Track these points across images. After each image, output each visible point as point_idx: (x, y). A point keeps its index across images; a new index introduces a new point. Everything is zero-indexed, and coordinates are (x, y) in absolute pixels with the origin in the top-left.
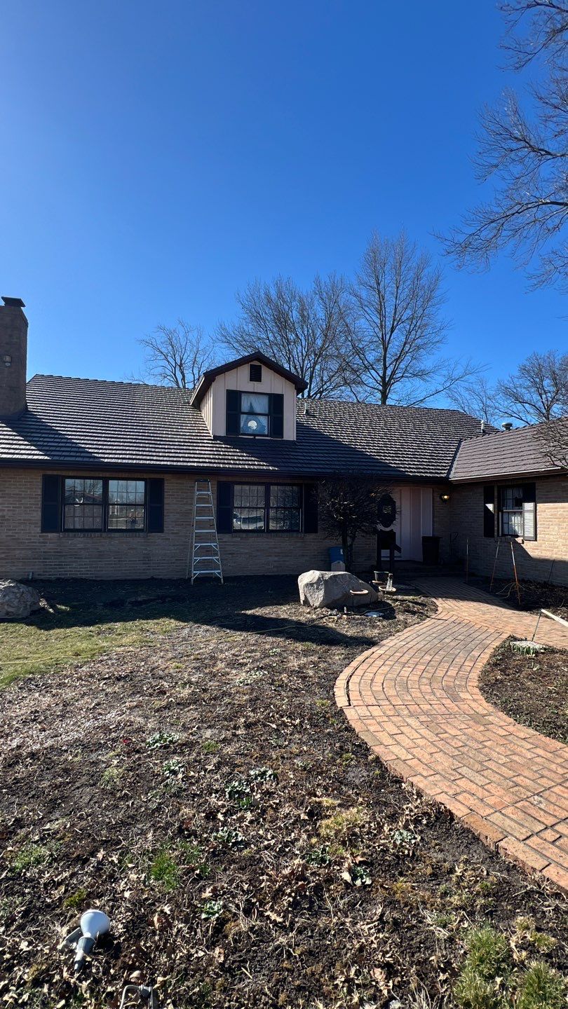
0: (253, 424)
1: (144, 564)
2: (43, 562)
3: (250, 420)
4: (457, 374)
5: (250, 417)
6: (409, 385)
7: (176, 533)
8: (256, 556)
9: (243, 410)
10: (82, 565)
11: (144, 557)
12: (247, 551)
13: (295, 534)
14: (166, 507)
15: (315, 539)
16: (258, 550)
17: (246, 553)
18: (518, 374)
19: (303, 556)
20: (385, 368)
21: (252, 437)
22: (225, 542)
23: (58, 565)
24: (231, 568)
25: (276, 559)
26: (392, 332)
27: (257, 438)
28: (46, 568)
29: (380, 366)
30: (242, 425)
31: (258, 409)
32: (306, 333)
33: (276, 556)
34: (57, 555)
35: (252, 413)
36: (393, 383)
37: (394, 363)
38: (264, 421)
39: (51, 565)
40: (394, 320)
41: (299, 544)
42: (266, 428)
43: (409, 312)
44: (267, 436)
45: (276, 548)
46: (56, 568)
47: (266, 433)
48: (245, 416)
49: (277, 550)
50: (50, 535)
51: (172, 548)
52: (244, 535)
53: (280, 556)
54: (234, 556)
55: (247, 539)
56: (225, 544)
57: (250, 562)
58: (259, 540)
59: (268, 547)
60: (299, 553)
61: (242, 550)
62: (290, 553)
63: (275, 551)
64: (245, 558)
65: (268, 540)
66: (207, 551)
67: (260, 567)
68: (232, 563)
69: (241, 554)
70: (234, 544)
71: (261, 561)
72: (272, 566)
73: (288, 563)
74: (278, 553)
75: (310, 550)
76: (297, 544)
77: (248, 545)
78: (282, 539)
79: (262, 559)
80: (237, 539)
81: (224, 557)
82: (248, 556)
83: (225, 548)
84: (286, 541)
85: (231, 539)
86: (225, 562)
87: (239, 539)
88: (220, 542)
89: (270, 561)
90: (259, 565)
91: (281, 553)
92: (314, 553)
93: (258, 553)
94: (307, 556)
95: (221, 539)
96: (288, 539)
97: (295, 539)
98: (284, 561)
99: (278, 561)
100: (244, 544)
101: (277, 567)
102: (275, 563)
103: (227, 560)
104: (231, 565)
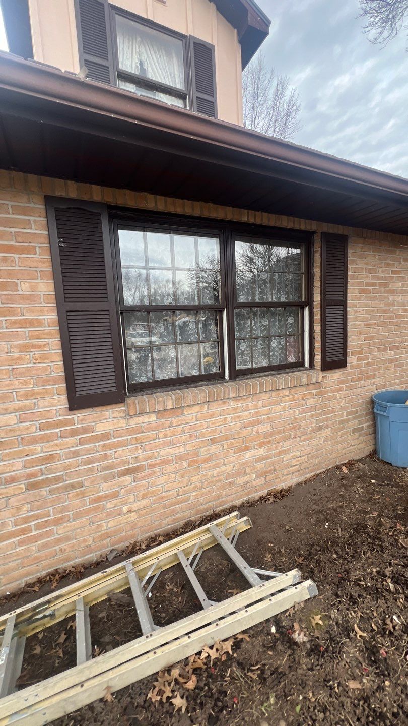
8: (209, 459)
9: (122, 64)
12: (182, 450)
15: (342, 382)
16: (213, 441)
17: (180, 458)
19: (320, 429)
22: (105, 436)
24: (133, 517)
25: (262, 452)
33: (261, 445)
41: (311, 402)
45: (259, 423)
49: (264, 428)
52: (167, 399)
53: (269, 442)
54: (140, 475)
55: (180, 411)
56: (104, 445)
57: (195, 479)
58: (215, 408)
59: (239, 424)
60: (312, 423)
61: (166, 452)
62: (294, 428)
63: (257, 431)
64: (175, 472)
65: (239, 404)
66: (32, 486)
67: (223, 488)
68: (137, 499)
69: (165, 462)
70: (137, 439)
71: (223, 469)
72: (254, 476)
73: (289, 456)
74: (266, 435)
75: (333, 411)
76: (308, 401)
77: (184, 431)
78: (274, 394)
79: (224, 464)
80: (145, 419)
81: (106, 488)
82: (185, 465)
83: (106, 457)
84: (283, 399)
85: (122, 423)
86: (109, 506)
87: (153, 417)
88: (82, 442)
89: (246, 462)
90: (220, 481)
91: (272, 434)
92: (342, 415)
93: (214, 449)
94: (327, 427)
95: (85, 430)
96: (286, 392)
97: (304, 389)
98: (280, 453)
99: (267, 457)
100: (168, 431)
101: (265, 474)
102: (260, 466)
103: (115, 495)
104: (135, 507)
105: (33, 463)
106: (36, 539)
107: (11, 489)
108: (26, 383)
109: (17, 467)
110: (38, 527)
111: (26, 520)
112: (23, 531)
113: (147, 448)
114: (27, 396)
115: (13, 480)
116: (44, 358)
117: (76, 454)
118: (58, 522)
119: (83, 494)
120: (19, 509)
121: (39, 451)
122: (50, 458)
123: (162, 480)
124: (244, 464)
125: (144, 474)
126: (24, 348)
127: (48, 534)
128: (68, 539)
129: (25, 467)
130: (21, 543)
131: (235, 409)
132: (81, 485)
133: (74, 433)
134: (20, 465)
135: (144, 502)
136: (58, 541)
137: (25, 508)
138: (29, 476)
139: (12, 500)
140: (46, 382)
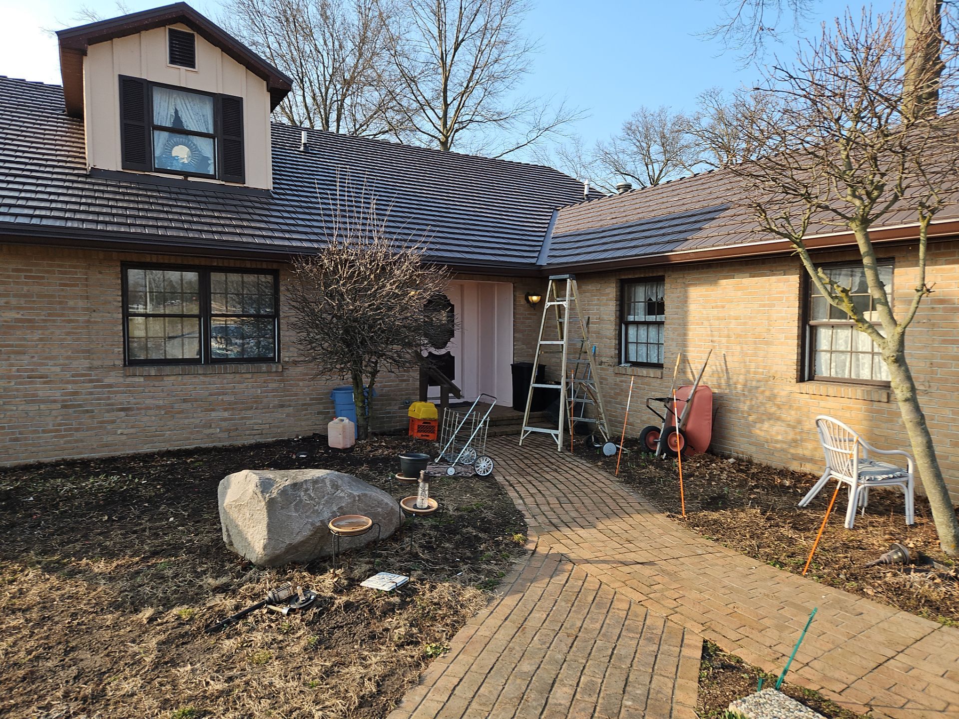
0: (181, 153)
3: (177, 144)
4: (546, 121)
5: (178, 138)
6: (480, 134)
8: (182, 412)
9: (157, 121)
12: (161, 402)
13: (264, 367)
15: (307, 374)
16: (185, 401)
17: (159, 407)
18: (621, 134)
19: (282, 406)
20: (447, 105)
21: (180, 177)
22: (110, 386)
24: (124, 438)
25: (226, 414)
26: (456, 50)
27: (190, 179)
29: (439, 104)
30: (157, 153)
31: (190, 124)
32: (330, 44)
33: (225, 410)
35: (178, 130)
36: (457, 131)
37: (459, 99)
38: (207, 148)
40: (459, 31)
41: (272, 385)
42: (211, 161)
43: (480, 21)
44: (213, 177)
45: (224, 394)
47: (212, 172)
48: (165, 134)
49: (226, 398)
52: (153, 371)
53: (233, 409)
54: (130, 413)
55: (160, 378)
56: (109, 391)
57: (169, 423)
58: (186, 379)
59: (207, 393)
60: (274, 401)
61: (148, 401)
62: (256, 402)
63: (222, 400)
64: (156, 416)
65: (207, 379)
66: (64, 407)
67: (191, 433)
68: (127, 428)
69: (148, 408)
70: (130, 391)
71: (192, 420)
72: (218, 430)
73: (252, 422)
74: (230, 403)
75: (296, 395)
76: (270, 385)
77: (163, 391)
78: (237, 375)
79: (193, 418)
80: (137, 379)
81: (108, 416)
82: (163, 412)
83: (109, 398)
84: (246, 381)
85: (121, 380)
86: (109, 427)
87: (142, 379)
88: (95, 387)
89: (212, 419)
90: (189, 428)
91: (236, 403)
92: (305, 400)
93: (185, 406)
94: (290, 406)
95: (98, 381)
96: (249, 376)
97: (266, 375)
98: (242, 418)
99: (231, 420)
100: (152, 389)
101: (229, 431)
102: (224, 424)
103: (113, 422)
104: (126, 432)
105: (66, 394)
106: (63, 436)
107: (54, 406)
108: (67, 351)
109: (57, 395)
110: (65, 430)
111: (60, 425)
112: (57, 431)
113: (137, 397)
114: (68, 358)
115: (55, 401)
116: (78, 339)
117: (91, 393)
118: (77, 430)
119: (93, 417)
120: (56, 417)
121: (70, 388)
122: (75, 393)
123: (145, 419)
124: (210, 420)
125: (133, 412)
126: (68, 334)
127: (71, 435)
128: (82, 441)
129: (62, 396)
130: (55, 437)
131: (204, 382)
132: (92, 411)
133: (91, 381)
134: (59, 394)
135: (132, 430)
136: (76, 441)
137: (60, 418)
138: (64, 401)
139: (53, 412)
140: (78, 352)
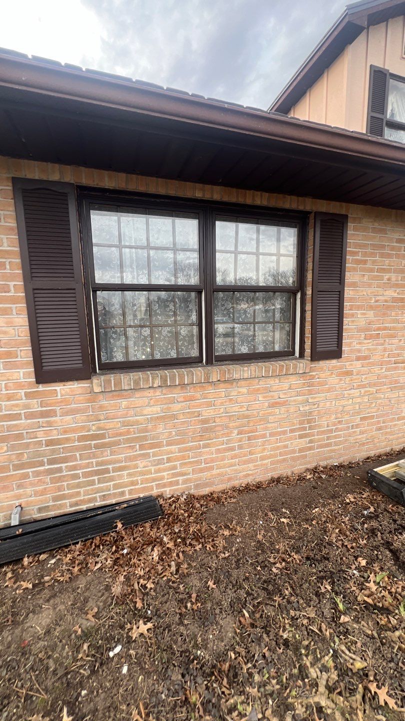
1: (301, 437)
2: (50, 472)
7: (366, 358)
10: (160, 462)
11: (301, 423)
14: (348, 293)
23: (97, 473)
28: (60, 489)
34: (89, 447)
39: (76, 477)
46: (92, 483)
50: (62, 389)
51: (356, 392)
